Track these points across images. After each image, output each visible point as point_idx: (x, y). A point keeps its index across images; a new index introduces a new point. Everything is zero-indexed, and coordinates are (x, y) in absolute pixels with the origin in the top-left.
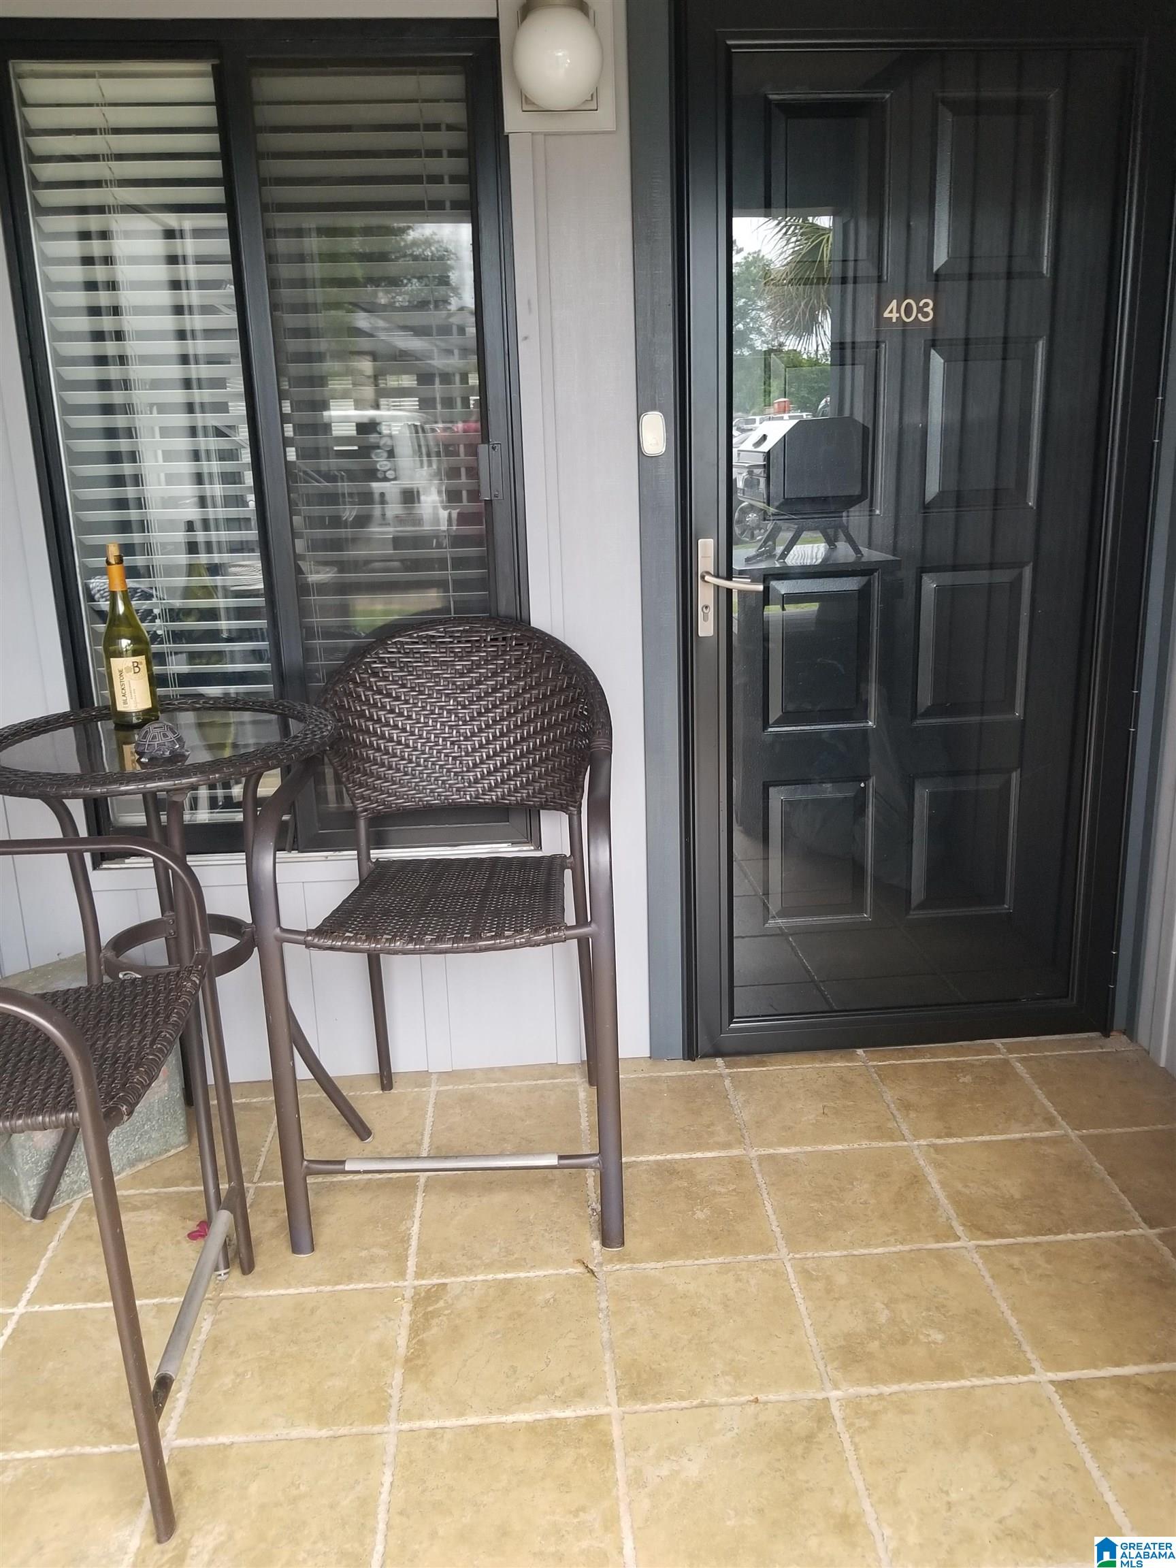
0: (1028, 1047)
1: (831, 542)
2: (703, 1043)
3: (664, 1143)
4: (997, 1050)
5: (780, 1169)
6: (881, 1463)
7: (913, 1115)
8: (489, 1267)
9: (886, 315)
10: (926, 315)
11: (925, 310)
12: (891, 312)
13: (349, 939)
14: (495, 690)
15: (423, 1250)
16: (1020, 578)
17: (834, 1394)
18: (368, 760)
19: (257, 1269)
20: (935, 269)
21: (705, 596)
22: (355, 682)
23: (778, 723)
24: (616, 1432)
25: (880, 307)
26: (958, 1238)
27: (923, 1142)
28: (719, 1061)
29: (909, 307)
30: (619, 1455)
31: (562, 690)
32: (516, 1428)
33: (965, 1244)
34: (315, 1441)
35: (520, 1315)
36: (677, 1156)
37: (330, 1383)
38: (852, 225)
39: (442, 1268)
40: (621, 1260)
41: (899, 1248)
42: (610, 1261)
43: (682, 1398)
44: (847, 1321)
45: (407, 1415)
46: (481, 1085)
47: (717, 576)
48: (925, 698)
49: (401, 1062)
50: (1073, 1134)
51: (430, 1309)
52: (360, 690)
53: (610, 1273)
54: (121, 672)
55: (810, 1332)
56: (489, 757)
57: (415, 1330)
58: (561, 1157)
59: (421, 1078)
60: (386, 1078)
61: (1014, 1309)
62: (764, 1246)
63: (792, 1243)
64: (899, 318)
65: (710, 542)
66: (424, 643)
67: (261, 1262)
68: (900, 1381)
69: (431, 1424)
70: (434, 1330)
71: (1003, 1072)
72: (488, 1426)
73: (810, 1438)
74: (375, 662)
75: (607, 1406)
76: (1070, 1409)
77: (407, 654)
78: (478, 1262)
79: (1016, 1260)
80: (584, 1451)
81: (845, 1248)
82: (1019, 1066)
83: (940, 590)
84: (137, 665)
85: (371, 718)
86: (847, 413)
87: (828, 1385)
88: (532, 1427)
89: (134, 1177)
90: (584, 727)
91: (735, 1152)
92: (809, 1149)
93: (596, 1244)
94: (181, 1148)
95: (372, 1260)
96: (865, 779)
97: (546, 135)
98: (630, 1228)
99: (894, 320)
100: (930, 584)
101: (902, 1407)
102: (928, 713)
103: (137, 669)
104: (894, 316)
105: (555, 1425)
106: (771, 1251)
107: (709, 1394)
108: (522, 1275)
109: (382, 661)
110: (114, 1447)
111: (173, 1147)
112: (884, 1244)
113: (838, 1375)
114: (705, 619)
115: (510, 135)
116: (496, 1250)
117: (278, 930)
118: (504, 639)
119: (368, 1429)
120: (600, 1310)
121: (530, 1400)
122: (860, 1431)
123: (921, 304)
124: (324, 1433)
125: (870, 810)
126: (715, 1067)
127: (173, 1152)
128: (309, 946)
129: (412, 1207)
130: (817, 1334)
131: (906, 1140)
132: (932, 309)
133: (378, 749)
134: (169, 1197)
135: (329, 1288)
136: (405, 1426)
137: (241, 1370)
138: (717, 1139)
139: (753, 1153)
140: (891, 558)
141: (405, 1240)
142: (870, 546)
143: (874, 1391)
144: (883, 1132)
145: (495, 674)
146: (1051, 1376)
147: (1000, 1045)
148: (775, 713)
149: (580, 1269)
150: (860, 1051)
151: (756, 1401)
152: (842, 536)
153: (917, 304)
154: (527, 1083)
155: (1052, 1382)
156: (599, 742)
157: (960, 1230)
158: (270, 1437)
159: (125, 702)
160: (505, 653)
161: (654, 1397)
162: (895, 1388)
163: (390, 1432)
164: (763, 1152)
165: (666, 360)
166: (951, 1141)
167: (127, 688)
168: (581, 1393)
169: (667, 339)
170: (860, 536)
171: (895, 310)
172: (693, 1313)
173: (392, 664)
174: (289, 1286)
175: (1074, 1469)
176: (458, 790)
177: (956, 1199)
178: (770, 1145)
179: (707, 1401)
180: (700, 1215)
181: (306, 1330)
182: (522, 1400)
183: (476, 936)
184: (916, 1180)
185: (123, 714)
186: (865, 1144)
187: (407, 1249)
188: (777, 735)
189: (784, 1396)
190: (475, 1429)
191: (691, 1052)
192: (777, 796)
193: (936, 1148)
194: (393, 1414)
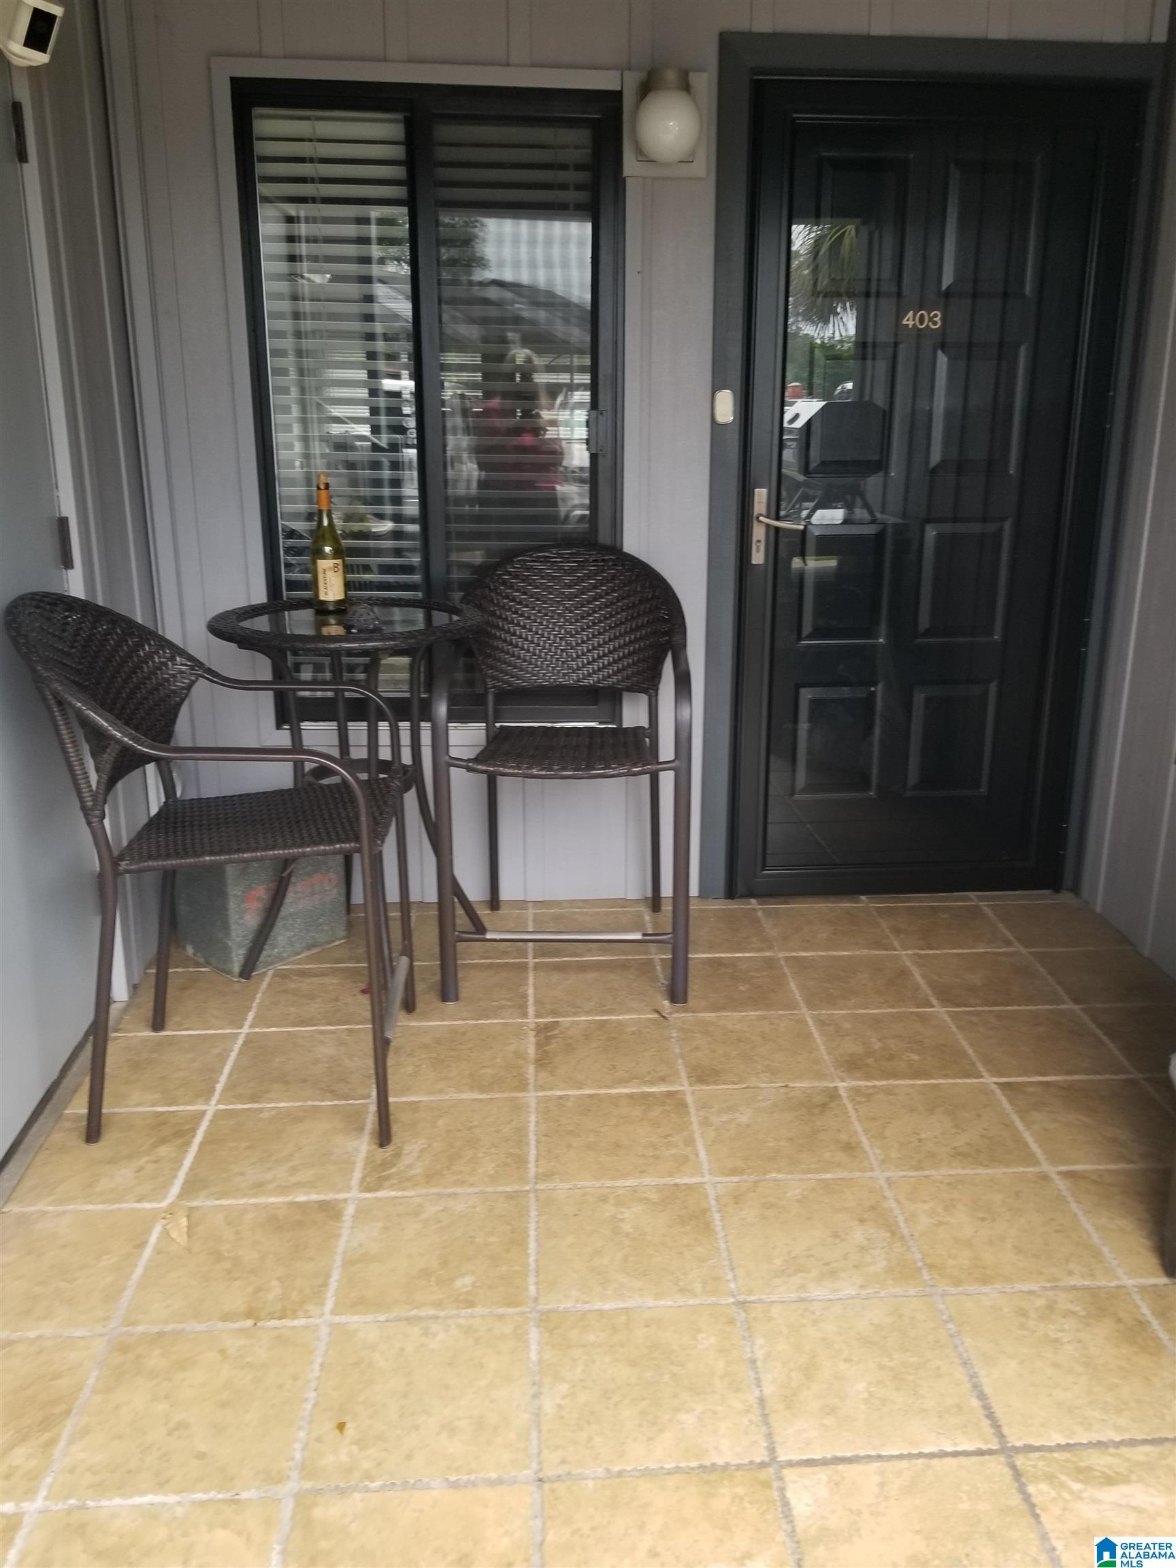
0: (994, 898)
1: (849, 507)
2: (740, 887)
3: (712, 947)
4: (970, 899)
5: (801, 965)
6: (874, 1119)
7: (902, 936)
8: (588, 1013)
9: (905, 322)
10: (935, 323)
11: (935, 319)
12: (908, 320)
13: (499, 766)
14: (595, 599)
15: (538, 1002)
16: (1001, 530)
17: (841, 1085)
18: (497, 648)
19: (418, 1010)
20: (944, 287)
21: (758, 533)
22: (490, 589)
23: (809, 637)
24: (689, 1099)
25: (900, 315)
26: (933, 1006)
27: (910, 952)
28: (753, 901)
29: (922, 317)
30: (692, 1110)
31: (648, 600)
32: (620, 1096)
33: (939, 1010)
34: (481, 1101)
35: (615, 1039)
36: (723, 955)
37: (484, 1071)
38: (876, 234)
39: (554, 1013)
40: (686, 1011)
41: (891, 1010)
42: (677, 1012)
43: (735, 1083)
44: (851, 1047)
45: (542, 1088)
46: (567, 910)
47: (768, 517)
48: (924, 621)
49: (505, 894)
50: (1024, 950)
51: (549, 1034)
52: (493, 594)
53: (677, 1018)
54: (324, 570)
55: (824, 1053)
56: (589, 651)
57: (539, 1045)
58: (644, 935)
59: (522, 904)
60: (494, 902)
61: (971, 1045)
62: (791, 1005)
63: (811, 1005)
64: (914, 325)
65: (764, 491)
66: (541, 562)
67: (420, 1006)
68: (887, 1079)
69: (559, 1093)
70: (554, 1046)
71: (976, 912)
72: (598, 1095)
73: (824, 1106)
74: (504, 575)
75: (683, 1086)
76: (1007, 1096)
77: (528, 570)
78: (580, 1010)
79: (975, 1019)
80: (667, 1108)
81: (850, 1009)
82: (987, 910)
83: (939, 537)
84: (336, 566)
85: (500, 617)
86: (867, 398)
87: (838, 1080)
88: (630, 1096)
89: (310, 957)
90: (665, 628)
91: (767, 954)
92: (823, 954)
93: (666, 1003)
94: (343, 941)
95: (502, 1007)
96: (875, 684)
97: (654, 179)
98: (691, 994)
99: (910, 327)
100: (931, 532)
101: (888, 1091)
102: (927, 633)
103: (336, 569)
104: (911, 323)
105: (645, 1096)
106: (795, 1009)
107: (753, 1082)
108: (614, 1018)
109: (509, 573)
110: (336, 1102)
111: (338, 939)
112: (879, 1008)
113: (844, 1075)
114: (758, 551)
115: (628, 179)
116: (593, 1004)
117: (447, 758)
118: (603, 560)
119: (515, 1095)
120: (673, 1037)
121: (627, 1082)
122: (859, 1103)
123: (932, 315)
124: (484, 1096)
125: (877, 730)
126: (750, 904)
127: (337, 943)
128: (469, 769)
129: (526, 978)
130: (829, 1053)
131: (895, 950)
132: (940, 319)
133: (505, 641)
134: (342, 970)
135: (473, 1022)
136: (540, 1094)
137: (417, 1063)
138: (754, 946)
139: (781, 955)
140: (901, 521)
141: (525, 996)
142: (883, 512)
143: (869, 1084)
144: (879, 945)
145: (595, 587)
146: (995, 1080)
147: (972, 896)
148: (807, 628)
149: (655, 1016)
150: (863, 898)
151: (786, 1086)
152: (859, 501)
153: (929, 314)
154: (604, 910)
155: (996, 1083)
156: (677, 639)
157: (935, 1002)
158: (447, 1098)
159: (326, 594)
160: (603, 571)
161: (714, 1082)
162: (884, 1083)
163: (531, 1097)
164: (787, 954)
165: (735, 351)
166: (931, 952)
167: (328, 583)
168: (663, 1080)
169: (738, 335)
170: (876, 504)
171: (911, 319)
172: (740, 1040)
173: (516, 577)
174: (443, 1020)
175: (1007, 1125)
176: (565, 675)
177: (932, 984)
178: (794, 950)
179: (752, 1085)
180: (742, 988)
181: (461, 1044)
182: (621, 1082)
183: (590, 767)
184: (904, 973)
185: (324, 602)
186: (865, 952)
187: (526, 1002)
188: (809, 646)
189: (806, 1084)
190: (590, 1096)
191: (731, 894)
192: (806, 695)
193: (920, 956)
194: (531, 1087)
